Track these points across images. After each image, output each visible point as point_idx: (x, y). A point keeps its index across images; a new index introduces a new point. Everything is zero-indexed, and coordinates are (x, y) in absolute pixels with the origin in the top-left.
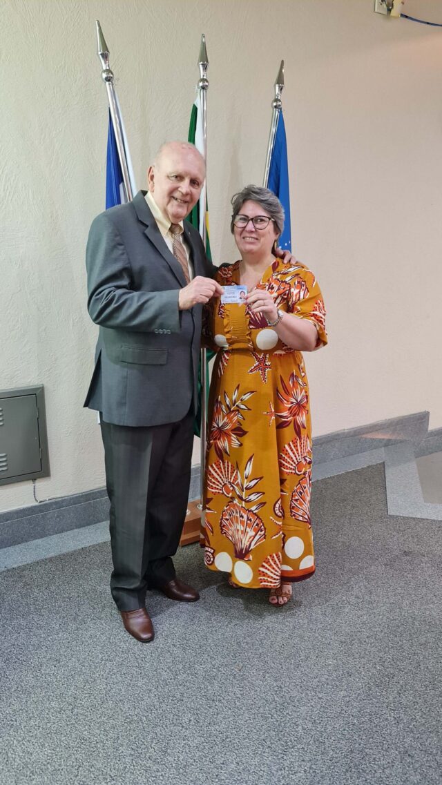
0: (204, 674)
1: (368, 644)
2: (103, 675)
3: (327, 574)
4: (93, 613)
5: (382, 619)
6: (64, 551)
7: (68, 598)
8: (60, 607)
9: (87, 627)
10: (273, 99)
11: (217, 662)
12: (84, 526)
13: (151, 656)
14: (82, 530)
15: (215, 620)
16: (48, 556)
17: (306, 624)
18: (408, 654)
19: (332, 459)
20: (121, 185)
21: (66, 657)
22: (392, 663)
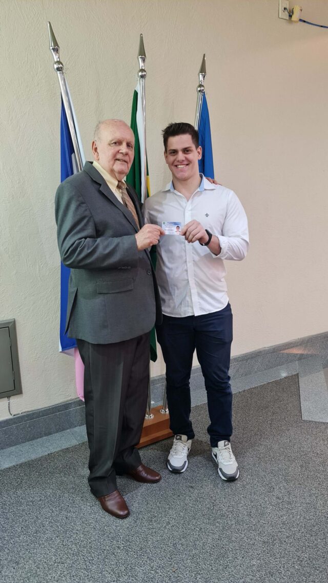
0: (143, 575)
1: (287, 543)
2: (54, 577)
3: (252, 476)
4: (51, 516)
5: (300, 519)
6: (33, 457)
7: (31, 501)
8: (23, 510)
9: (44, 530)
10: (198, 84)
11: (155, 564)
12: (51, 434)
13: (98, 558)
14: (49, 437)
15: (155, 521)
16: (19, 462)
17: (234, 525)
18: (323, 553)
19: (256, 372)
20: (73, 155)
21: (24, 559)
22: (309, 562)
